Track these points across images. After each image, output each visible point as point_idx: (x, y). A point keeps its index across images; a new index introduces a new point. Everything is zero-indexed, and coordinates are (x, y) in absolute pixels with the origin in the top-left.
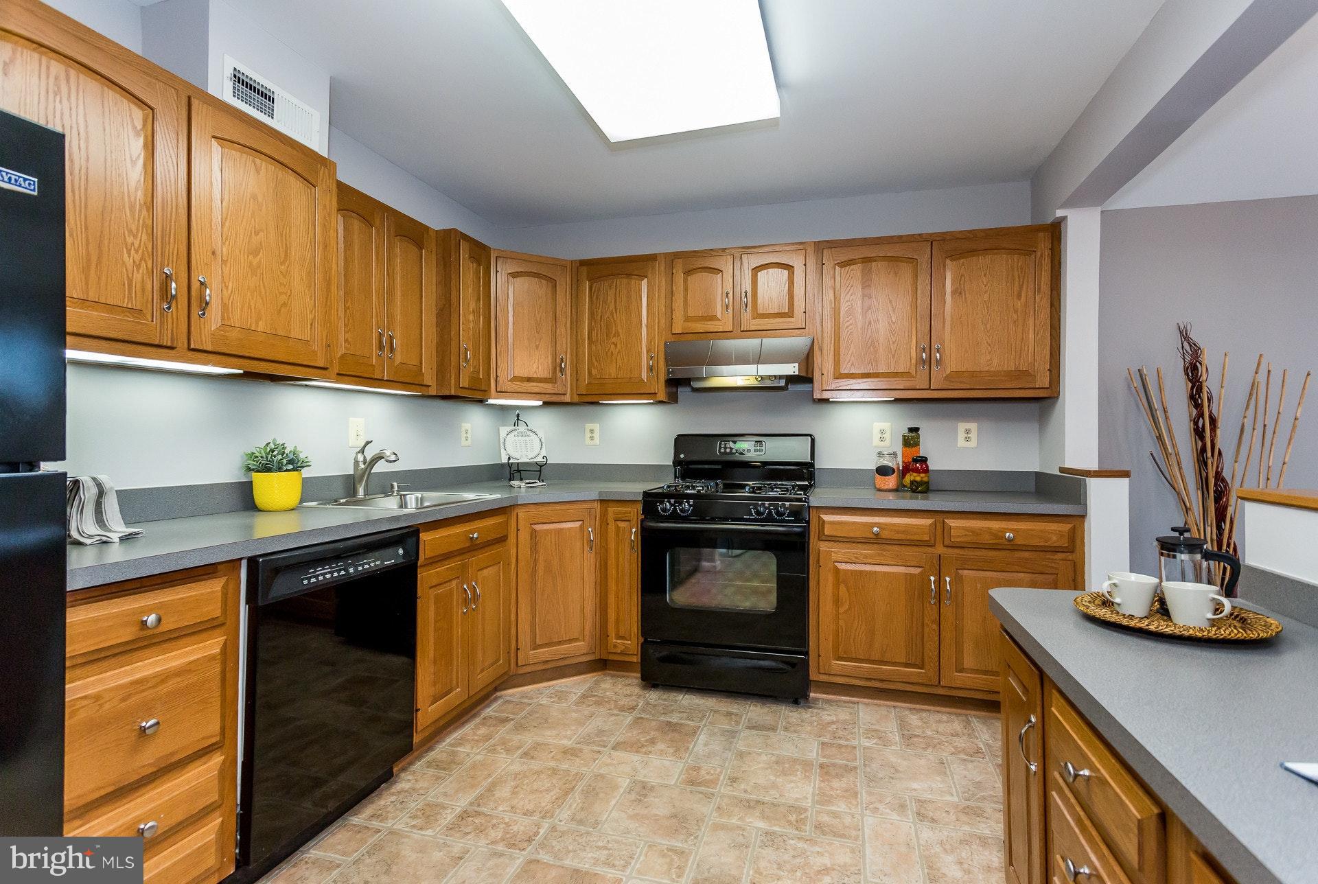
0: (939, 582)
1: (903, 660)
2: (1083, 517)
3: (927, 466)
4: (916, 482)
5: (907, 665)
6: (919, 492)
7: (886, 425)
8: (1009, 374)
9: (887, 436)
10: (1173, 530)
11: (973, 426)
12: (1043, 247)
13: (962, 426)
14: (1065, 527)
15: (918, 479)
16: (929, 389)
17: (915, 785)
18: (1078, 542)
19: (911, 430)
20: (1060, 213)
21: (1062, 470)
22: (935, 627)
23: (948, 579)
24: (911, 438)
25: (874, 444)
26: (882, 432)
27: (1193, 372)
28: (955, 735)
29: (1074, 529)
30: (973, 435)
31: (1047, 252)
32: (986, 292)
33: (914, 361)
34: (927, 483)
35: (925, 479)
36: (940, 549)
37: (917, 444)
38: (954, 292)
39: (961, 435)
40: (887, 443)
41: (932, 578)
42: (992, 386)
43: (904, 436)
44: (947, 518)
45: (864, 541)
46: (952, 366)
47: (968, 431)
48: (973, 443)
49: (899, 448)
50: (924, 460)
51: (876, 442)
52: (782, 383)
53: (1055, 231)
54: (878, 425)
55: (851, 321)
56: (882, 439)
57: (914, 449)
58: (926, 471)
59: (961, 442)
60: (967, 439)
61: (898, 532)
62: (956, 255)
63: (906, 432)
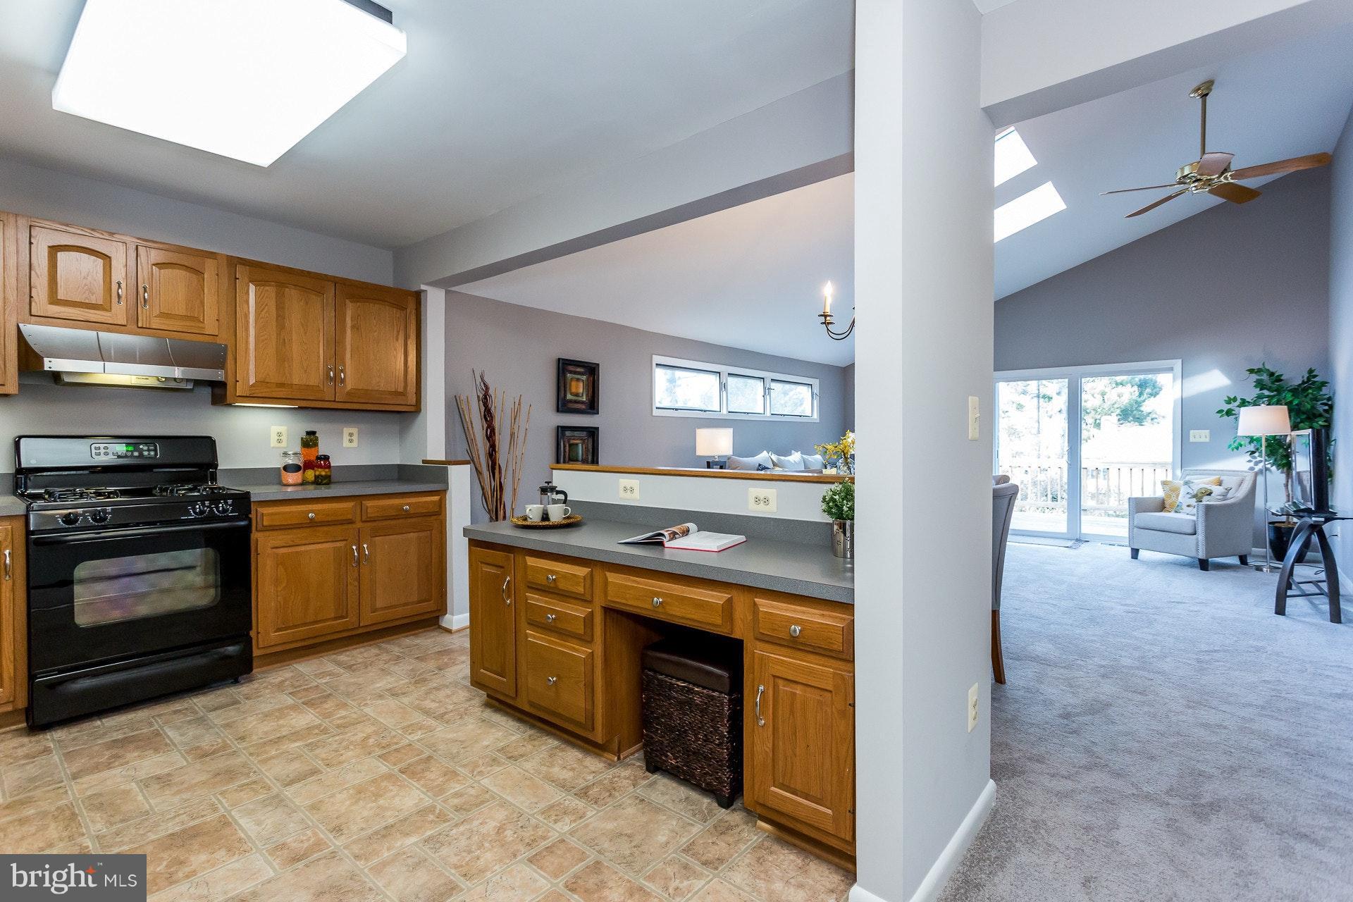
0: (360, 549)
1: (333, 615)
2: (445, 491)
3: (329, 463)
4: (322, 476)
5: (336, 618)
6: (324, 484)
7: (283, 429)
8: (391, 393)
9: (284, 438)
10: (546, 482)
11: (354, 430)
12: (411, 306)
13: (346, 431)
14: (436, 498)
15: (323, 473)
16: (334, 401)
17: (378, 685)
18: (443, 509)
19: (309, 433)
20: (423, 287)
21: (424, 462)
22: (356, 584)
23: (365, 546)
24: (310, 440)
25: (272, 445)
26: (279, 434)
27: (485, 399)
28: (377, 655)
29: (440, 500)
30: (355, 438)
31: (414, 311)
32: (376, 331)
33: (322, 378)
34: (330, 476)
35: (329, 474)
36: (359, 525)
37: (316, 445)
38: (353, 327)
39: (346, 438)
40: (284, 444)
41: (354, 547)
42: (378, 402)
43: (302, 439)
44: (364, 500)
45: (299, 526)
46: (350, 385)
47: (351, 435)
48: (355, 444)
49: (298, 448)
50: (326, 458)
51: (274, 443)
52: (190, 386)
53: (418, 297)
54: (275, 429)
55: (266, 336)
56: (279, 441)
57: (313, 449)
58: (329, 467)
59: (346, 443)
60: (351, 441)
61: (328, 515)
62: (355, 298)
63: (304, 435)
